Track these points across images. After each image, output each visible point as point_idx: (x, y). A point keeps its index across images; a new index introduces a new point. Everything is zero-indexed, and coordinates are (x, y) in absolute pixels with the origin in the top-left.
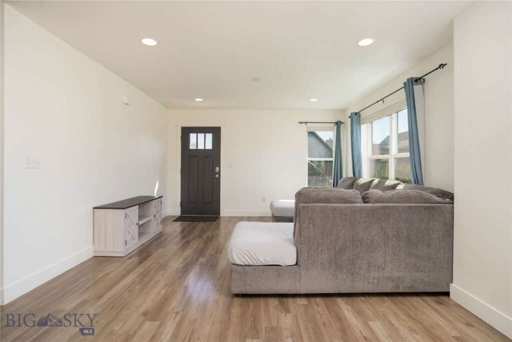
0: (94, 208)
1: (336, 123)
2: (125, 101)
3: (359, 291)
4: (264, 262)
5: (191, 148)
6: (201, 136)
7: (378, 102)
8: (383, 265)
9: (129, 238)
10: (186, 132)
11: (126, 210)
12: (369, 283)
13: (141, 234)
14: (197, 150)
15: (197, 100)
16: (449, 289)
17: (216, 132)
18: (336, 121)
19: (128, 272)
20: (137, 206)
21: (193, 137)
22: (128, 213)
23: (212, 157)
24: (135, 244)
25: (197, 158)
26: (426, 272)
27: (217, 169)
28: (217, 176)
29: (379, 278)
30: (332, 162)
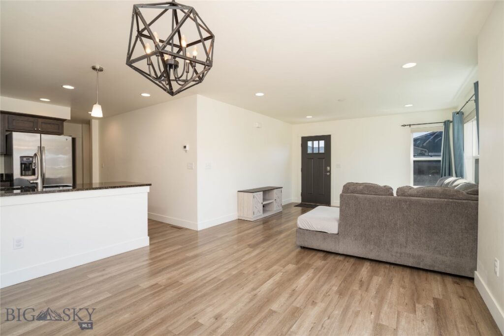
0: (239, 191)
1: (445, 122)
2: (257, 126)
3: (384, 260)
4: (316, 228)
5: (308, 152)
6: (316, 143)
7: (467, 102)
8: (405, 244)
9: (256, 211)
10: (305, 140)
11: (255, 194)
12: (392, 255)
13: (264, 211)
14: (313, 154)
15: (308, 117)
16: (474, 275)
17: (327, 139)
18: (444, 121)
19: (251, 228)
20: (262, 192)
21: (310, 144)
22: (255, 196)
23: (325, 158)
24: (260, 215)
25: (313, 160)
26: (447, 256)
27: (328, 168)
28: (328, 174)
29: (401, 254)
30: (440, 161)
